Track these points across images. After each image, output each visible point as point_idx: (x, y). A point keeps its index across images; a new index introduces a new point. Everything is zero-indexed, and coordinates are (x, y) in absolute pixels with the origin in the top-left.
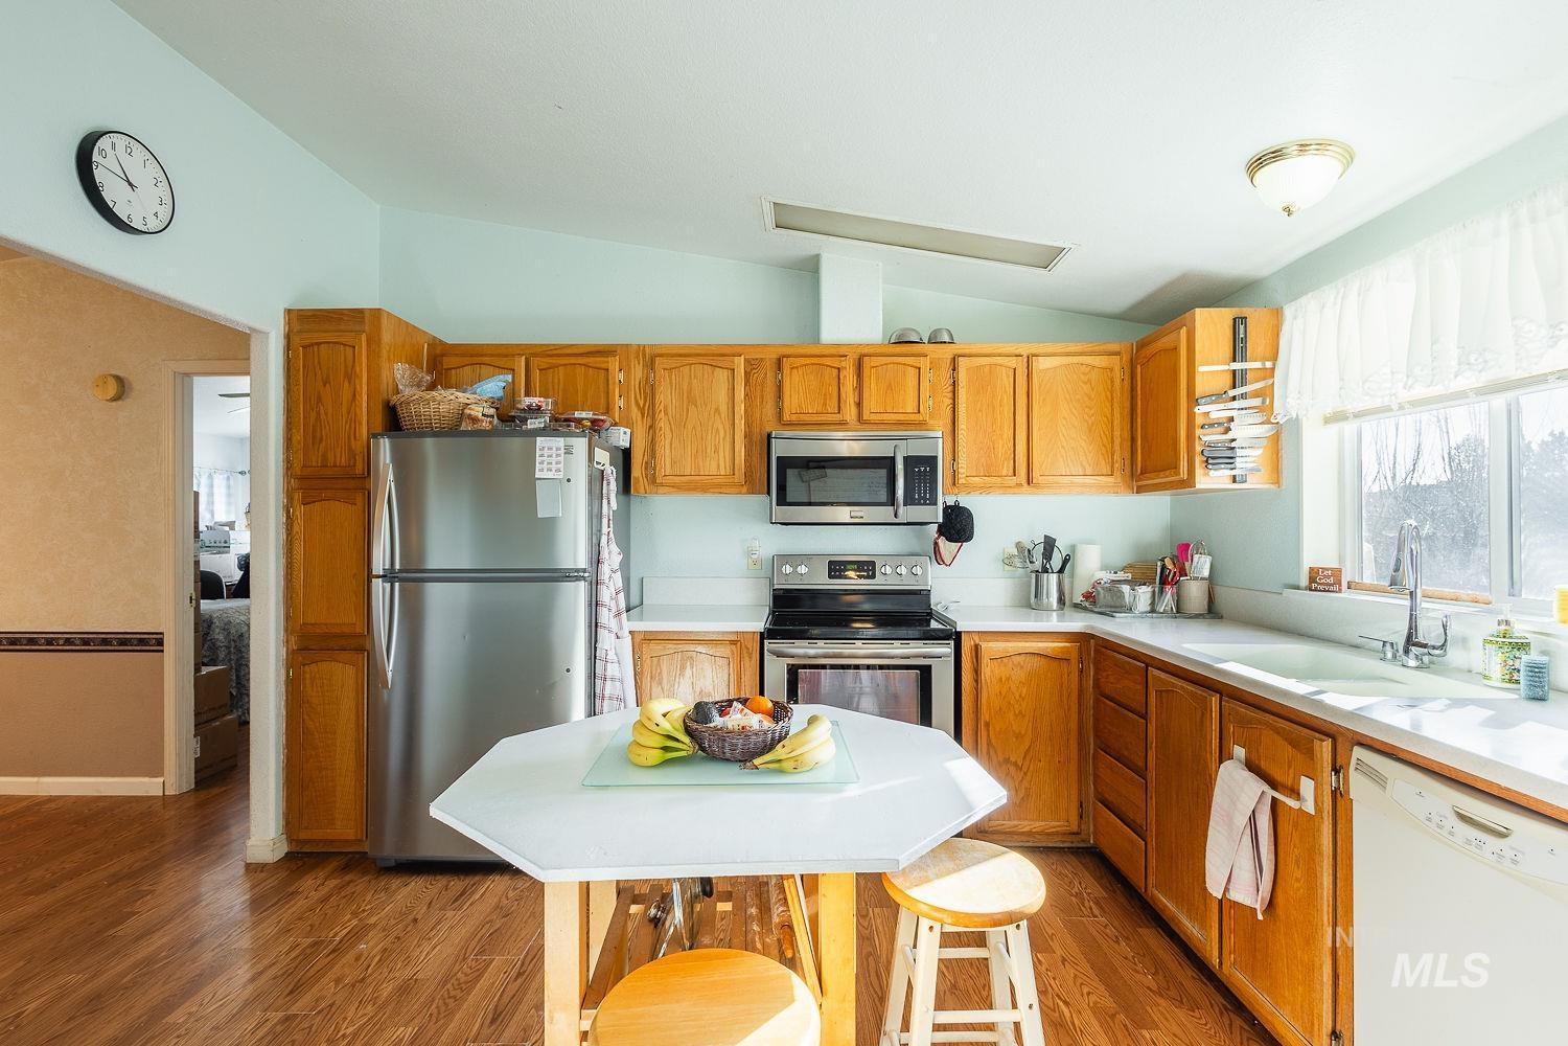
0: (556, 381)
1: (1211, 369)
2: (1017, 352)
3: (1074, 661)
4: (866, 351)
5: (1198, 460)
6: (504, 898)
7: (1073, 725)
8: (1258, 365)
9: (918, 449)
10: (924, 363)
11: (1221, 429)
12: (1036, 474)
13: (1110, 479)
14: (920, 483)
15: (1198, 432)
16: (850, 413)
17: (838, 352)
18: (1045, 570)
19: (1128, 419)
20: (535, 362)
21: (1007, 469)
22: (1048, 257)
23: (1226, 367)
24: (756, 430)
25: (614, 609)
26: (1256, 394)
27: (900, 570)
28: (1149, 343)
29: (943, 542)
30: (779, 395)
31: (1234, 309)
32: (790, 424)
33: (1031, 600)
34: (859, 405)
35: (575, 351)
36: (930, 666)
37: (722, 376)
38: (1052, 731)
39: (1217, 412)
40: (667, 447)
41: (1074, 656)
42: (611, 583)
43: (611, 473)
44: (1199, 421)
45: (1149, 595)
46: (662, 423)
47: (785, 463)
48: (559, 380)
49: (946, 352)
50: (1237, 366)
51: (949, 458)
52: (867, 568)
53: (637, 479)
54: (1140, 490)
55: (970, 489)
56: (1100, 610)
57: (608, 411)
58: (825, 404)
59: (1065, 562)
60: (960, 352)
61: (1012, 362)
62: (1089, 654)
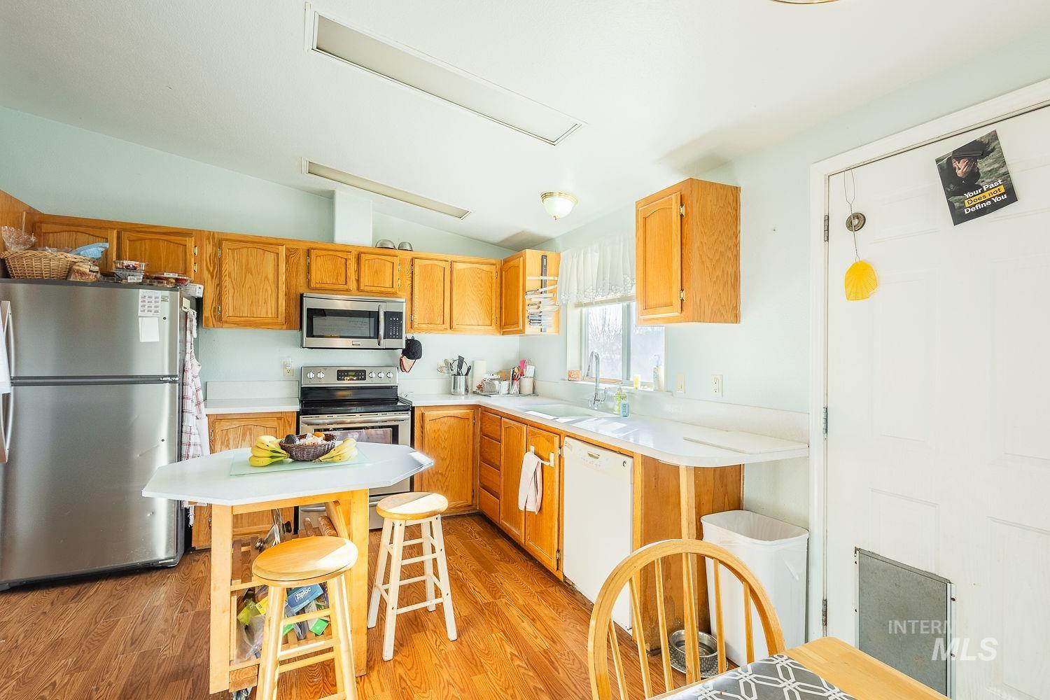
0: (143, 249)
1: (532, 278)
2: (446, 259)
3: (471, 419)
4: (362, 250)
5: (527, 321)
6: (114, 590)
7: (470, 452)
8: (552, 278)
9: (392, 308)
10: (396, 260)
11: (536, 307)
12: (454, 324)
13: (490, 327)
14: (393, 326)
15: (527, 307)
16: (352, 285)
17: (346, 250)
18: (459, 374)
19: (499, 298)
20: (125, 235)
21: (440, 320)
22: (462, 215)
23: (538, 278)
24: (293, 291)
25: (195, 401)
26: (551, 292)
27: (382, 375)
28: (508, 261)
29: (405, 360)
30: (309, 271)
31: (543, 252)
32: (315, 289)
33: (452, 390)
34: (358, 281)
35: (158, 230)
36: (398, 426)
37: (270, 257)
38: (460, 455)
39: (534, 298)
40: (231, 298)
41: (471, 416)
42: (193, 384)
43: (193, 313)
44: (527, 302)
45: (507, 386)
46: (227, 283)
47: (313, 313)
48: (146, 249)
49: (408, 256)
50: (543, 278)
51: (409, 313)
52: (361, 374)
53: (207, 319)
54: (504, 333)
55: (420, 330)
56: (485, 394)
57: (185, 272)
58: (337, 279)
59: (469, 369)
60: (416, 256)
61: (443, 264)
62: (478, 415)
